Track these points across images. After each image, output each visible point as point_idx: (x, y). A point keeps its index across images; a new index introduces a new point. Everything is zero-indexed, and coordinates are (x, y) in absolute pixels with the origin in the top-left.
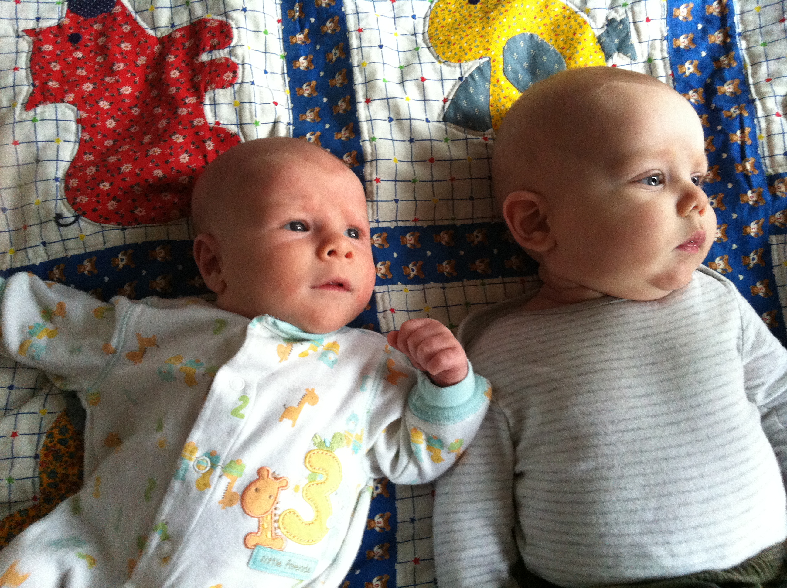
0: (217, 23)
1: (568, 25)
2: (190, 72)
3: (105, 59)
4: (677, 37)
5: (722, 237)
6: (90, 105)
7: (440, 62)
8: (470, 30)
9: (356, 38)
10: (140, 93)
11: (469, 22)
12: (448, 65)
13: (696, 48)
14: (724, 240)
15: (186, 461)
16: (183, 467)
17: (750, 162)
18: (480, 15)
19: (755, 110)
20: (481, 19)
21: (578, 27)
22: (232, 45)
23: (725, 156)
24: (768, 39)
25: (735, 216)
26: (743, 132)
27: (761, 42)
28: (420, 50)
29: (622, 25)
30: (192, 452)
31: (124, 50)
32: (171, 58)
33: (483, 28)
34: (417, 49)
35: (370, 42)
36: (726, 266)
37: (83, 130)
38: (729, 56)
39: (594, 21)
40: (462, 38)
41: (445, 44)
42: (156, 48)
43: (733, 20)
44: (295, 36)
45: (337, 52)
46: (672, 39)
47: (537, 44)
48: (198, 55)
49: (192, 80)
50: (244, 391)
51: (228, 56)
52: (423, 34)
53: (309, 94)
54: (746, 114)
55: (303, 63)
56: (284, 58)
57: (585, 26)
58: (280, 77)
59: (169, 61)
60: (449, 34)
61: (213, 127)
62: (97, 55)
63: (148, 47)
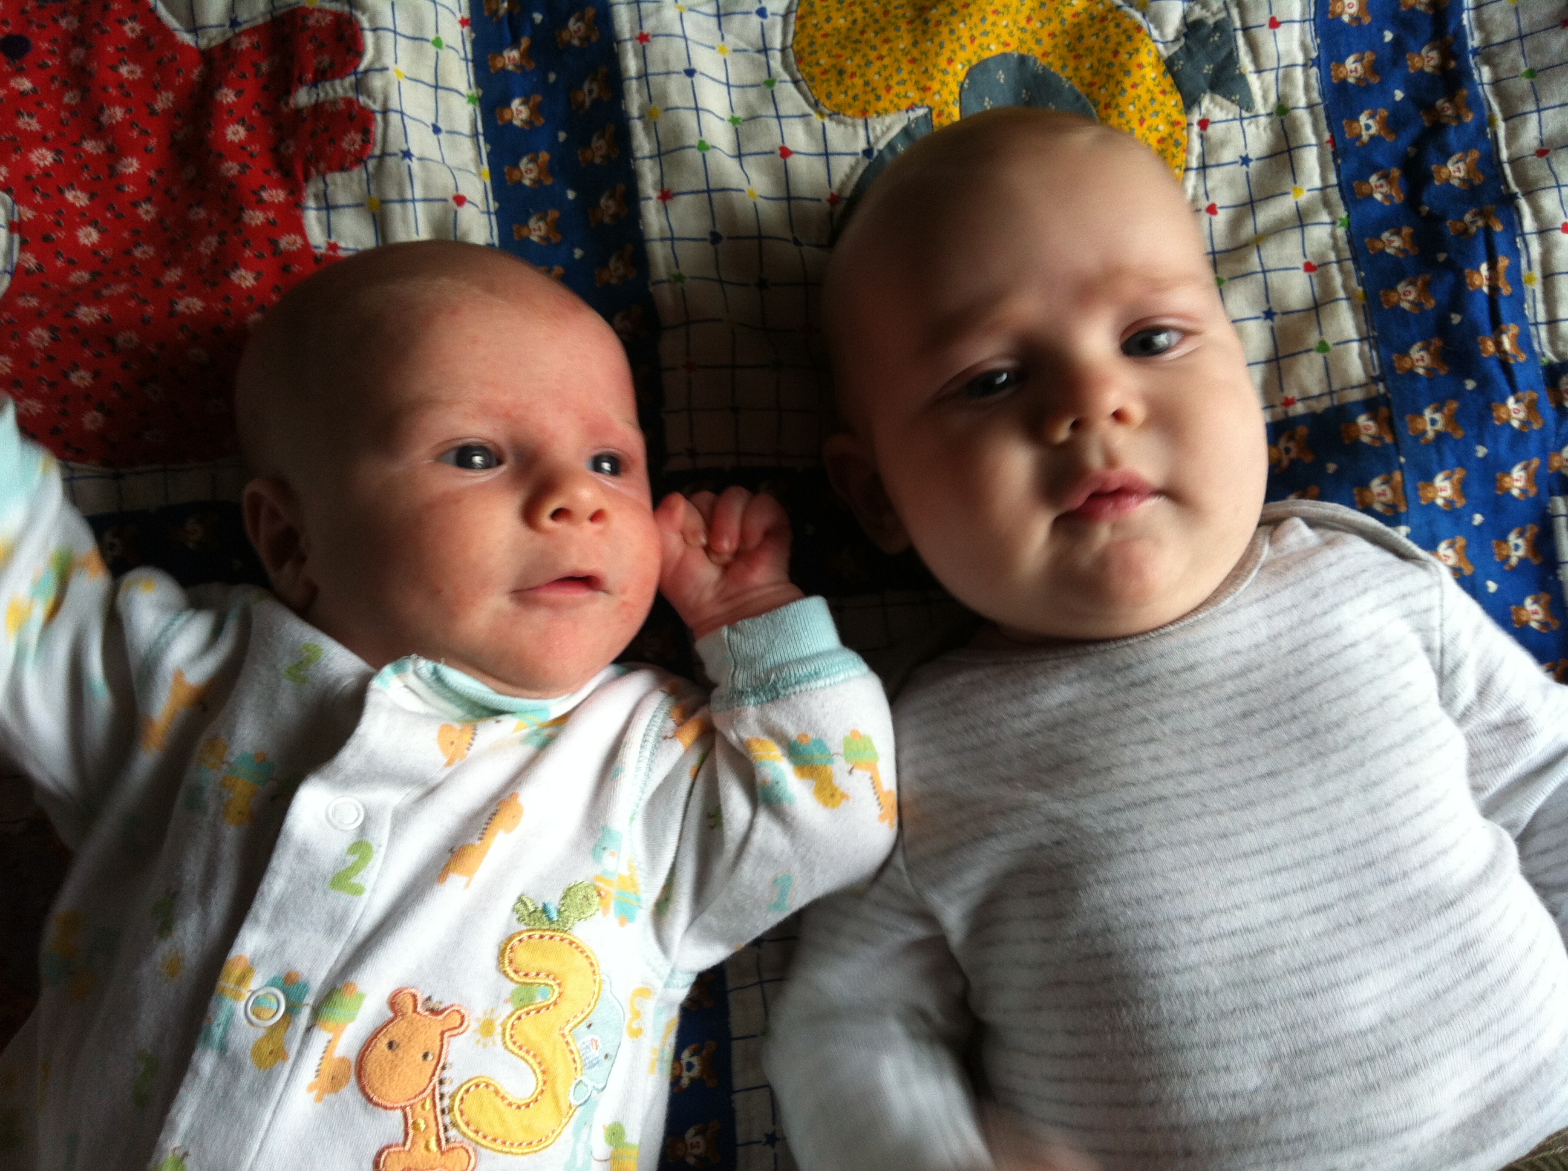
0: (329, 19)
1: (1102, 35)
2: (270, 131)
3: (82, 99)
4: (1341, 61)
5: (1455, 498)
6: (43, 196)
7: (821, 114)
8: (887, 47)
9: (636, 55)
10: (159, 172)
11: (883, 29)
12: (839, 122)
13: (1381, 83)
14: (1460, 503)
15: (228, 1002)
16: (222, 1017)
17: (1510, 333)
18: (908, 14)
19: (1516, 217)
20: (910, 22)
21: (1123, 38)
22: (362, 67)
23: (1456, 319)
24: (1538, 61)
25: (1481, 451)
26: (1493, 267)
27: (1524, 69)
28: (777, 86)
29: (1218, 34)
30: (242, 979)
31: (127, 79)
32: (228, 96)
33: (915, 44)
34: (770, 82)
35: (666, 62)
36: (1460, 560)
37: (24, 246)
38: (1457, 99)
39: (1159, 26)
40: (868, 63)
41: (832, 75)
42: (195, 73)
43: (1461, 21)
44: (501, 55)
45: (595, 87)
46: (1328, 65)
47: (1035, 76)
48: (288, 91)
49: (275, 150)
50: (363, 829)
51: (351, 94)
52: (783, 50)
53: (534, 181)
54: (1498, 228)
55: (518, 111)
56: (478, 103)
57: (1138, 36)
58: (467, 145)
59: (224, 101)
60: (840, 52)
61: (322, 255)
62: (65, 86)
63: (178, 71)
